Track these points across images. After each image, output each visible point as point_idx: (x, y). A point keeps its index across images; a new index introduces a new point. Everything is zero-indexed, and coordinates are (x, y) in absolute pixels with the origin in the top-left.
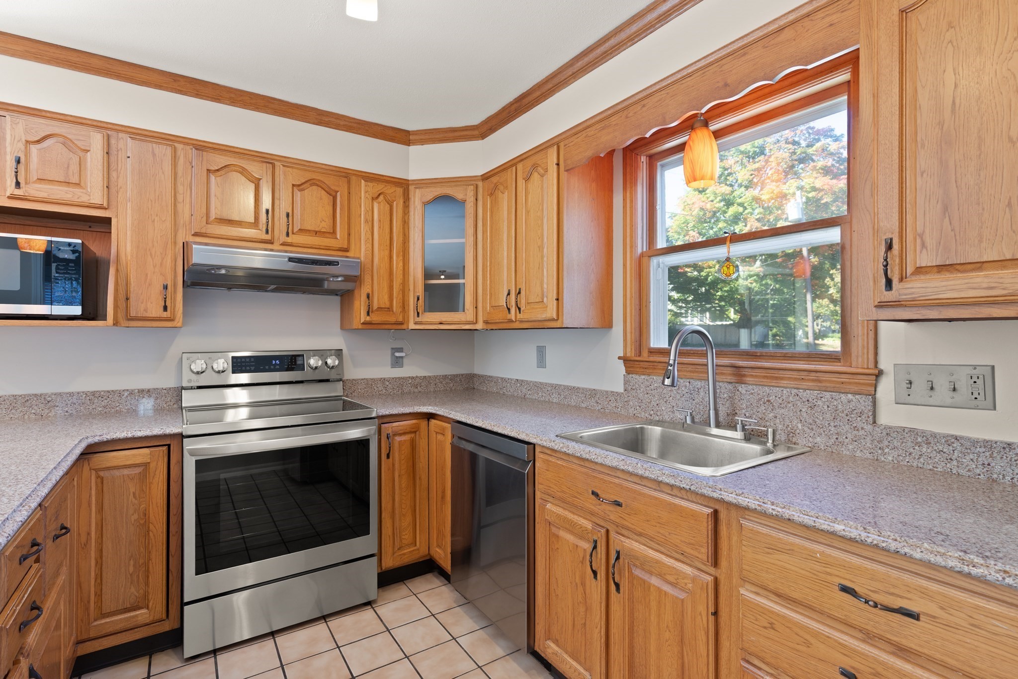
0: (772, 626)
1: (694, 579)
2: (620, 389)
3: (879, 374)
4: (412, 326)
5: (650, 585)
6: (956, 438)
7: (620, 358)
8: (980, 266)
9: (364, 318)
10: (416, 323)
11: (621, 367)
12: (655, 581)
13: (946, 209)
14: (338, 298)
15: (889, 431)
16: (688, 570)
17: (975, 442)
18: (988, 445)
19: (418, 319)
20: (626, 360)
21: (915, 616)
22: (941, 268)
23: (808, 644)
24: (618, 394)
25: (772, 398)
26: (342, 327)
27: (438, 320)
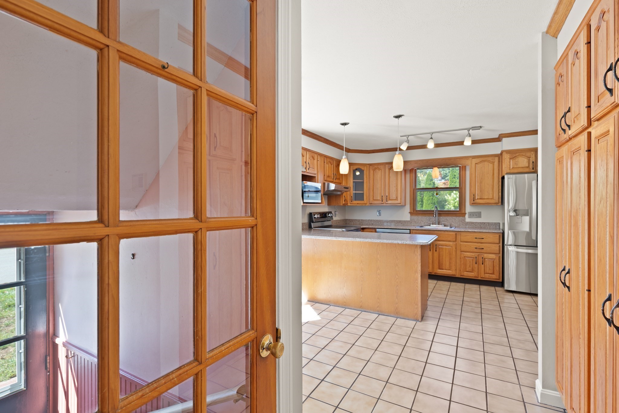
0: (466, 246)
1: (453, 244)
2: (409, 220)
3: (466, 214)
4: (349, 204)
5: (443, 248)
6: (477, 222)
7: (409, 213)
8: (484, 199)
9: (344, 203)
10: (351, 204)
11: (409, 215)
12: (444, 247)
13: (481, 191)
14: (327, 196)
15: (468, 223)
16: (451, 243)
17: (479, 223)
18: (481, 223)
19: (351, 203)
20: (410, 213)
21: (483, 238)
22: (480, 199)
23: (471, 246)
24: (408, 221)
25: (448, 219)
26: (328, 205)
27: (357, 203)
